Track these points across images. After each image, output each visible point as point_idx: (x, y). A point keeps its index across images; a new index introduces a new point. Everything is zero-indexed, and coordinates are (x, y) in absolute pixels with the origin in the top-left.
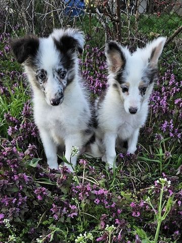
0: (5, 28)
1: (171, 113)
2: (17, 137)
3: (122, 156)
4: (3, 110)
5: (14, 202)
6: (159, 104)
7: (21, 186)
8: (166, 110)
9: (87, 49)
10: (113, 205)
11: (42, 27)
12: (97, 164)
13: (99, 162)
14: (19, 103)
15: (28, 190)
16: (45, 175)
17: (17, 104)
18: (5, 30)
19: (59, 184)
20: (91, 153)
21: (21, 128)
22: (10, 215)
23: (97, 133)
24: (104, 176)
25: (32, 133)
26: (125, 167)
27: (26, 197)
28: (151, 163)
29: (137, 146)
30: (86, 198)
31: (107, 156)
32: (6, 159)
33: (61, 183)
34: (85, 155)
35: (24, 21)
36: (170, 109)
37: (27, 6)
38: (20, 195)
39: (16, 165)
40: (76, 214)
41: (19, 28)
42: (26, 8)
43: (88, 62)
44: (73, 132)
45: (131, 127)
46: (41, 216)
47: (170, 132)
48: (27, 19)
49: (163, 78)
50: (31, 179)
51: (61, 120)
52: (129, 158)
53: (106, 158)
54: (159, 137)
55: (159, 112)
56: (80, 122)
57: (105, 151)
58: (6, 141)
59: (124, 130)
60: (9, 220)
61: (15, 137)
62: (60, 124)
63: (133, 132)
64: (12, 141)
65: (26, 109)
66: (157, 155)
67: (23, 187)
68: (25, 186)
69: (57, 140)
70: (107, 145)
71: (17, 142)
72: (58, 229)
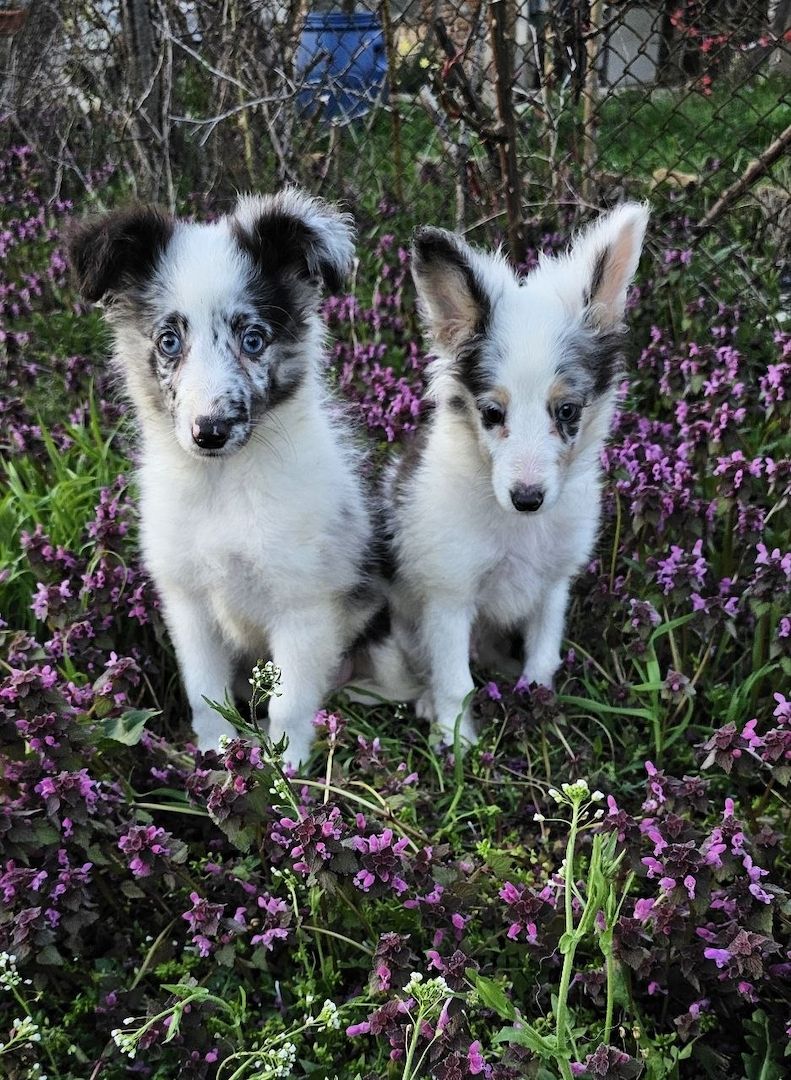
0: (59, 179)
1: (702, 515)
2: (68, 625)
3: (495, 693)
4: (21, 519)
5: (36, 884)
6: (650, 479)
7: (66, 823)
8: (678, 502)
9: (384, 254)
10: (434, 897)
11: (205, 170)
12: (394, 730)
13: (404, 721)
14: (84, 488)
15: (98, 838)
16: (172, 776)
17: (77, 493)
18: (58, 187)
19: (216, 810)
20: (375, 683)
21: (85, 590)
22: (18, 938)
23: (396, 602)
24: (413, 777)
25: (131, 606)
26: (509, 741)
27: (88, 866)
28: (618, 724)
29: (563, 654)
30: (318, 866)
31: (437, 694)
32: (11, 713)
33: (225, 806)
34: (347, 691)
35: (130, 150)
36: (693, 496)
37: (142, 90)
38: (63, 857)
39: (49, 740)
40: (282, 934)
41: (114, 179)
42: (139, 97)
43: (383, 305)
44: (299, 602)
45: (530, 574)
46: (152, 942)
47: (692, 591)
48: (144, 141)
49: (684, 366)
50: (113, 792)
51: (249, 555)
52: (528, 701)
53: (432, 702)
54: (642, 615)
55: (647, 509)
56: (327, 560)
57: (430, 672)
58: (24, 643)
59: (504, 585)
60: (13, 958)
61: (61, 625)
62: (249, 569)
63: (544, 595)
64: (48, 644)
65: (107, 514)
66: (639, 688)
67: (75, 826)
68: (83, 822)
69: (234, 634)
70: (437, 652)
71: (66, 645)
72: (202, 994)
